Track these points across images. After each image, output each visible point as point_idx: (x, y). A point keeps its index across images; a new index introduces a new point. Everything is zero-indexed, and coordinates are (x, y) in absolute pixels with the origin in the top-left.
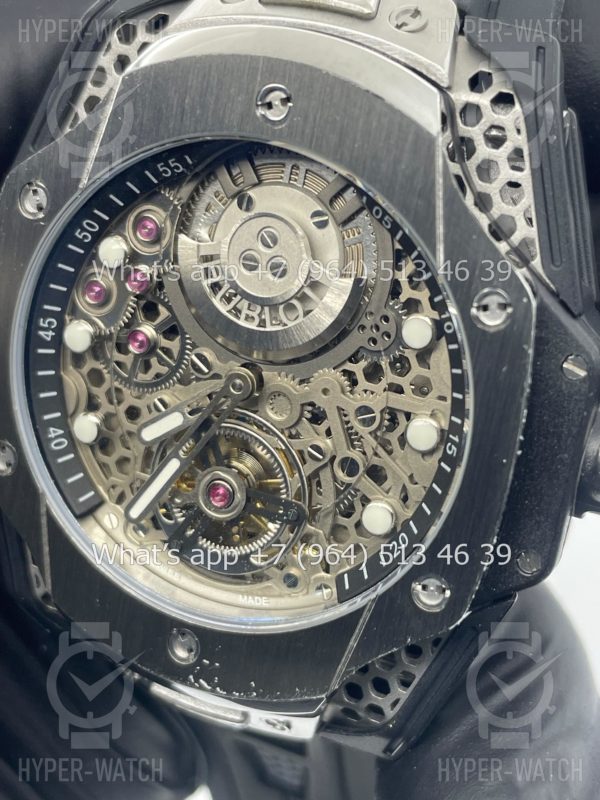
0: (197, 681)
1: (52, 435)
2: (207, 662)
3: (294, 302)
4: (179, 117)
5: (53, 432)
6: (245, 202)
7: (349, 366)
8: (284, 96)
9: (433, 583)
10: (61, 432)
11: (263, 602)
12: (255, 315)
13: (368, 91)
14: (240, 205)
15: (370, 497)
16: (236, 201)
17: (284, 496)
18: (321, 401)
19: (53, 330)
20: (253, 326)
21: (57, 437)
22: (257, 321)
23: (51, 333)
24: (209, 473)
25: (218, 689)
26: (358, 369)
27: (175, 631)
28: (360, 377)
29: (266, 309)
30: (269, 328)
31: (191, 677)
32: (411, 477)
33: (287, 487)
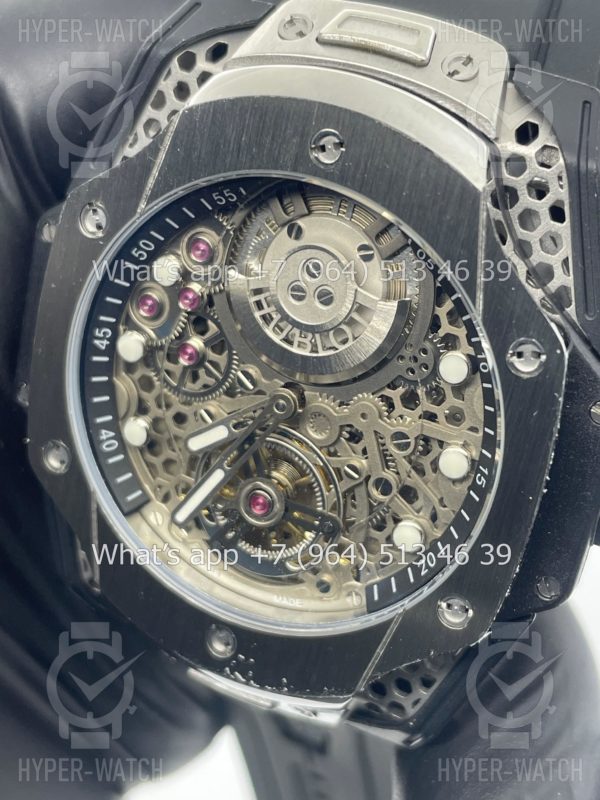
0: (232, 673)
1: (104, 437)
2: (243, 657)
3: (344, 327)
4: (235, 154)
5: (105, 434)
6: (296, 232)
7: (388, 392)
8: (337, 141)
9: (457, 603)
10: (112, 434)
11: (297, 603)
12: (307, 341)
13: (418, 143)
14: (290, 234)
15: (402, 516)
16: (286, 229)
17: (320, 509)
18: (360, 424)
19: (108, 339)
21: (108, 439)
22: (310, 347)
23: (106, 342)
24: (250, 483)
25: (252, 682)
26: (396, 395)
27: (214, 626)
28: (397, 403)
29: (317, 336)
30: (321, 353)
31: (227, 669)
32: (441, 500)
33: (323, 501)
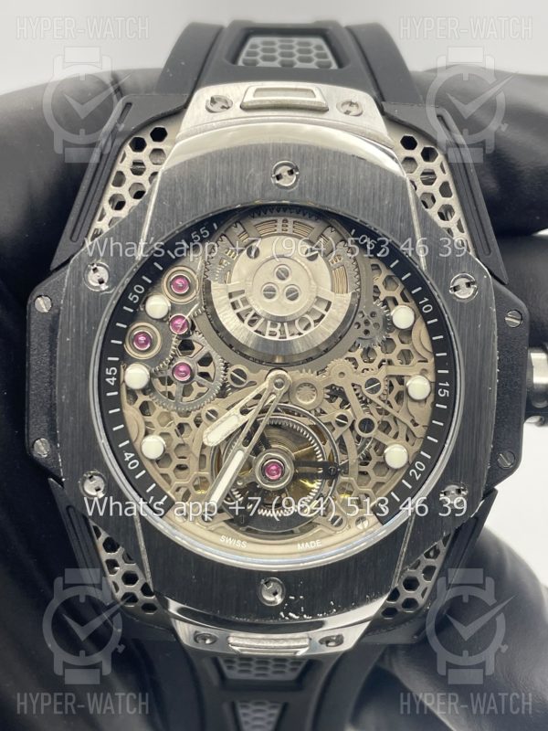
0: (286, 615)
1: (127, 459)
2: (293, 598)
3: (306, 316)
4: (212, 195)
5: (128, 456)
6: (253, 253)
7: (350, 355)
8: (289, 169)
9: (452, 488)
10: (132, 455)
11: (318, 544)
12: (277, 330)
13: (353, 156)
14: (249, 253)
15: (386, 443)
16: (245, 252)
17: (321, 460)
18: (338, 382)
19: (115, 376)
20: (276, 338)
21: (131, 459)
22: (279, 335)
23: (114, 379)
24: (261, 456)
25: (305, 616)
26: (357, 354)
27: (263, 581)
28: (359, 360)
29: (285, 324)
30: (289, 338)
31: (282, 614)
32: (413, 421)
33: (322, 452)
